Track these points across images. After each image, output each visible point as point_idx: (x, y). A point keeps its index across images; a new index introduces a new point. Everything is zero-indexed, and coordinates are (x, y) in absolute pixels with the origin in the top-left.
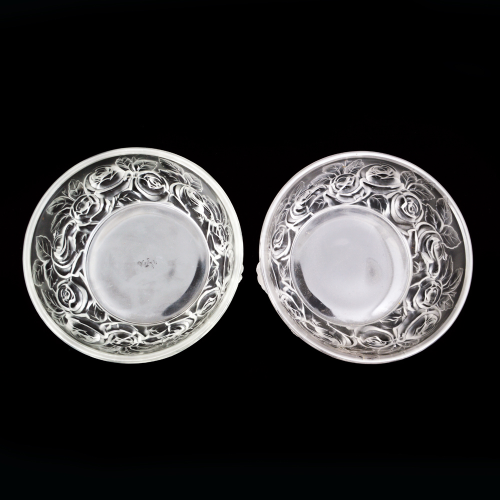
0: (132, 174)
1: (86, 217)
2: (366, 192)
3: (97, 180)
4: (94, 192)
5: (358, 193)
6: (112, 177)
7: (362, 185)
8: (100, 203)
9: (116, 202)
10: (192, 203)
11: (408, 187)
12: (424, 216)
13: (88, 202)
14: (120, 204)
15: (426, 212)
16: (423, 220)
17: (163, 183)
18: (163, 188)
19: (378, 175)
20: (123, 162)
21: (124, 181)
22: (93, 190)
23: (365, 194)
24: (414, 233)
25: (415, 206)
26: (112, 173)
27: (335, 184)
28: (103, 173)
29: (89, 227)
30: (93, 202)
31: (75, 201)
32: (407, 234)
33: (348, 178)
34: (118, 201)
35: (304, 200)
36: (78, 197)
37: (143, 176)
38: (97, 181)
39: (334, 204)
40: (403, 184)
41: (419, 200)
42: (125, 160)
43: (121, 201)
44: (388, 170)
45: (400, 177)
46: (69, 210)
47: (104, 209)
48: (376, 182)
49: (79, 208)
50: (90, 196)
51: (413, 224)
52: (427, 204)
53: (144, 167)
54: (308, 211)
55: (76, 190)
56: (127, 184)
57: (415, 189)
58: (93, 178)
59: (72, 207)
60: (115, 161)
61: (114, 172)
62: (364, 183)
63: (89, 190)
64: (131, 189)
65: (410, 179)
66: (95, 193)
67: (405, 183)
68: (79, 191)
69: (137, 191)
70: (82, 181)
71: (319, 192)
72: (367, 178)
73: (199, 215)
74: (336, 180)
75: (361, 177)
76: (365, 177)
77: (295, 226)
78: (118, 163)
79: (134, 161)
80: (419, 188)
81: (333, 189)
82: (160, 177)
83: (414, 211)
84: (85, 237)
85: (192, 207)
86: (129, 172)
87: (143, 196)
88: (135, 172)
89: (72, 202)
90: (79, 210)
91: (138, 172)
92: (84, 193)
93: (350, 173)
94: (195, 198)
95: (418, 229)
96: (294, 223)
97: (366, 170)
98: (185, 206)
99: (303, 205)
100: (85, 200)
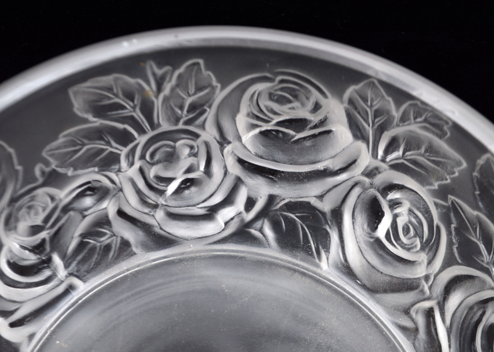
2: (253, 195)
5: (228, 201)
7: (235, 170)
11: (381, 153)
12: (450, 244)
15: (453, 226)
16: (449, 262)
19: (279, 124)
23: (250, 203)
24: (429, 314)
25: (417, 217)
26: (315, 120)
27: (141, 171)
28: (297, 104)
32: (408, 324)
33: (182, 146)
35: (35, 230)
39: (150, 243)
40: (361, 145)
41: (423, 191)
44: (302, 97)
45: (345, 119)
48: (279, 156)
51: (423, 282)
52: (451, 197)
54: (62, 273)
57: (400, 153)
61: (322, 122)
62: (241, 161)
65: (377, 114)
67: (365, 139)
70: (224, 84)
71: (88, 201)
72: (244, 139)
74: (143, 157)
75: (223, 141)
76: (239, 138)
77: (13, 325)
80: (412, 143)
81: (139, 192)
83: (416, 235)
93: (181, 126)
95: (441, 299)
96: (12, 313)
97: (231, 106)
99: (37, 249)
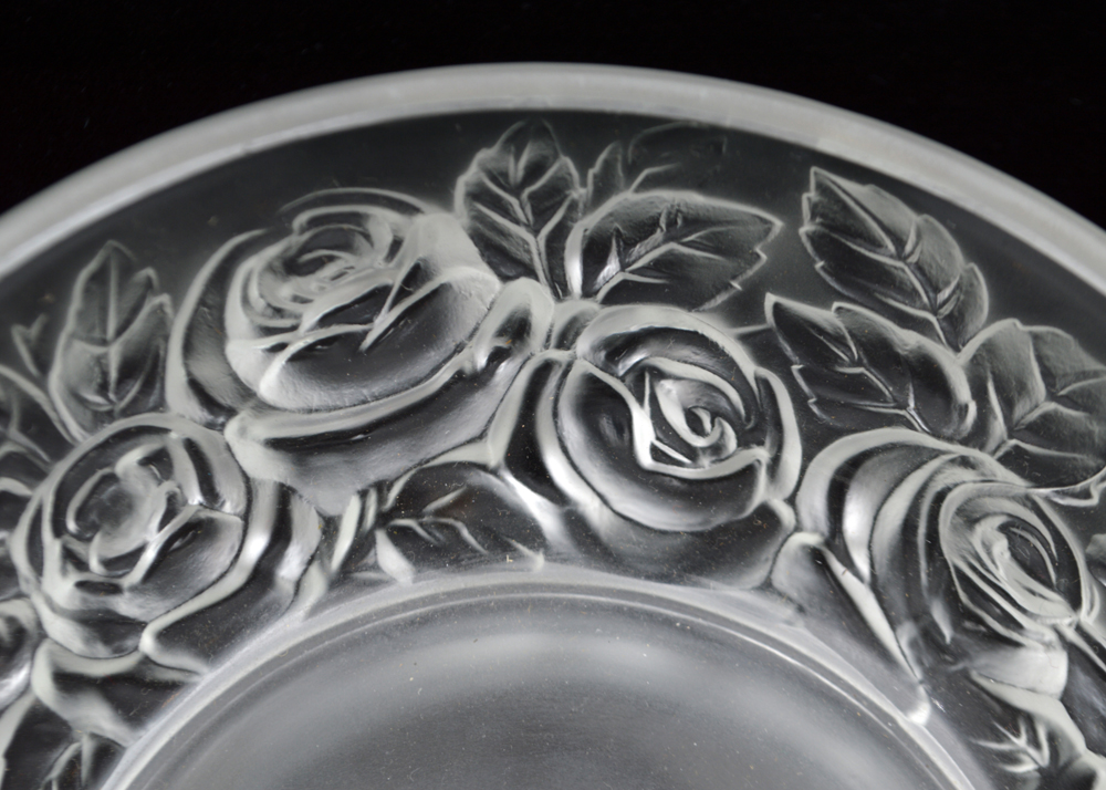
0: (547, 314)
1: (125, 606)
3: (279, 312)
4: (231, 412)
6: (384, 320)
8: (246, 517)
9: (363, 544)
10: (959, 614)
13: (168, 486)
14: (388, 557)
15: (795, 368)
16: (817, 441)
17: (758, 423)
18: (747, 474)
20: (516, 191)
21: (459, 376)
22: (225, 396)
26: (396, 279)
28: (345, 259)
29: (125, 691)
30: (195, 498)
31: (84, 440)
34: (381, 537)
36: (110, 416)
37: (617, 348)
38: (273, 326)
40: (523, 284)
42: (535, 171)
43: (402, 538)
46: (20, 503)
47: (263, 575)
49: (93, 517)
50: (192, 448)
53: (657, 266)
55: (114, 355)
56: (480, 406)
58: (254, 292)
59: (45, 494)
60: (461, 164)
61: (417, 275)
63: (196, 387)
64: (494, 451)
66: (232, 427)
68: (129, 369)
69: (537, 476)
70: (177, 289)
73: (1014, 717)
76: (249, 394)
78: (478, 195)
79: (603, 191)
82: (749, 367)
84: (75, 762)
85: (957, 653)
86: (531, 295)
87: (576, 523)
88: (576, 305)
89: (57, 443)
90: (84, 537)
91: (591, 305)
92: (161, 405)
93: (119, 423)
94: (1005, 570)
98: (897, 641)
100: (146, 462)
